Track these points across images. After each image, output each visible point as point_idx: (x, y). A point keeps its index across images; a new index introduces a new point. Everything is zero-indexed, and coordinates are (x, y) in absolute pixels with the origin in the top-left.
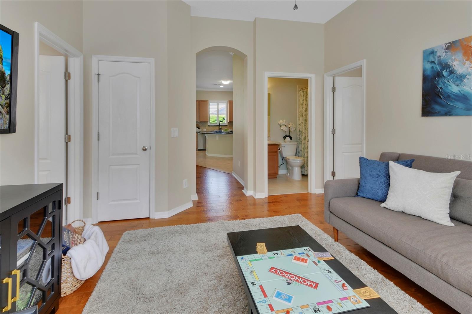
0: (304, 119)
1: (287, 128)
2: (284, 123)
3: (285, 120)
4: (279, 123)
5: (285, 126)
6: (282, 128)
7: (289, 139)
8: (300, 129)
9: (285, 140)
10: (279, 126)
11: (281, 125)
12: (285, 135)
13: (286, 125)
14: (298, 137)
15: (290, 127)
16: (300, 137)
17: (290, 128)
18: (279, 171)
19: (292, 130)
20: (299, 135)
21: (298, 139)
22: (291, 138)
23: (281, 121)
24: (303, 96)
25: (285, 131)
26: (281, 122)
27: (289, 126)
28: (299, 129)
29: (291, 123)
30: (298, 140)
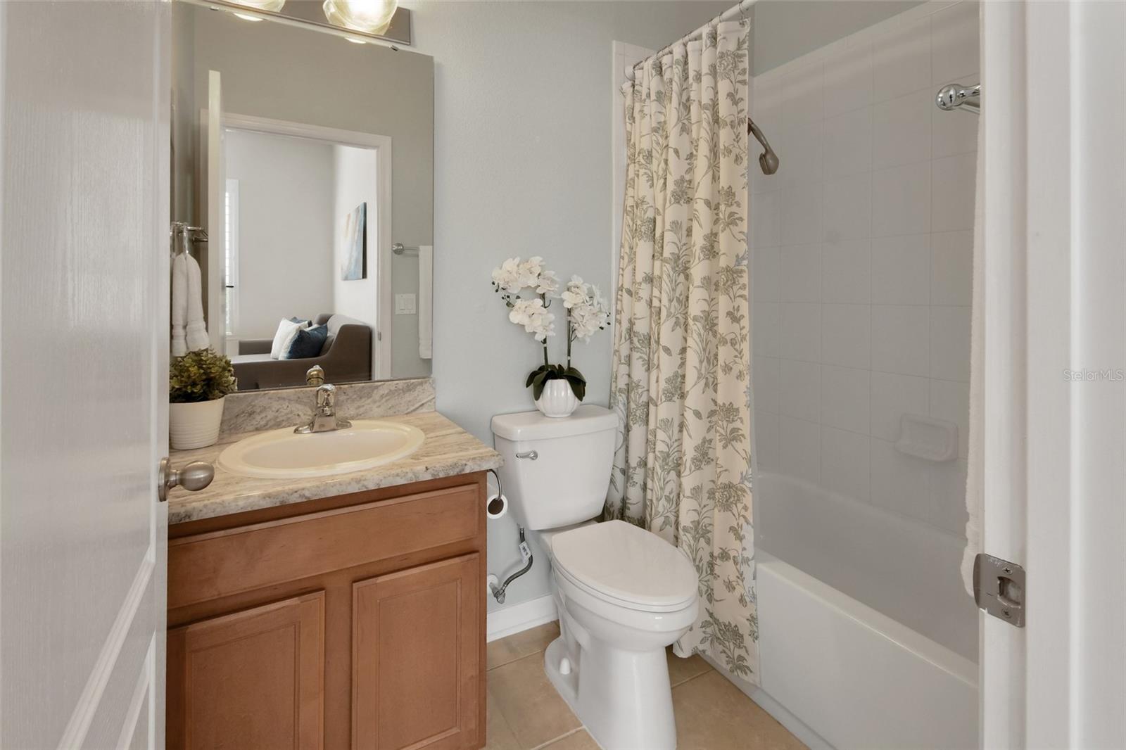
0: (666, 254)
1: (552, 317)
2: (533, 282)
3: (536, 260)
4: (499, 275)
5: (540, 302)
6: (516, 317)
7: (570, 391)
8: (631, 323)
9: (540, 403)
10: (497, 301)
11: (514, 291)
12: (535, 364)
13: (543, 296)
14: (623, 369)
15: (569, 311)
16: (639, 372)
17: (575, 313)
18: (488, 615)
19: (587, 328)
20: (629, 357)
21: (622, 383)
22: (578, 385)
23: (510, 265)
24: (653, 97)
25: (540, 338)
26: (508, 270)
27: (569, 300)
28: (625, 325)
29: (577, 280)
30: (620, 391)
